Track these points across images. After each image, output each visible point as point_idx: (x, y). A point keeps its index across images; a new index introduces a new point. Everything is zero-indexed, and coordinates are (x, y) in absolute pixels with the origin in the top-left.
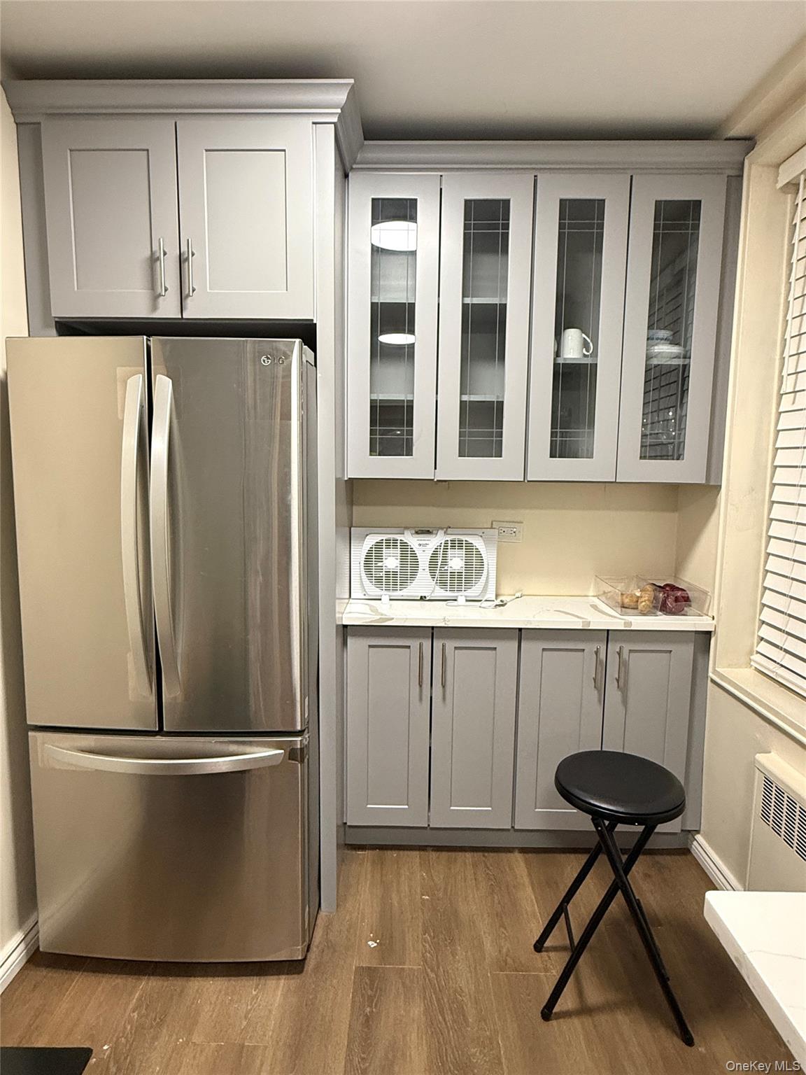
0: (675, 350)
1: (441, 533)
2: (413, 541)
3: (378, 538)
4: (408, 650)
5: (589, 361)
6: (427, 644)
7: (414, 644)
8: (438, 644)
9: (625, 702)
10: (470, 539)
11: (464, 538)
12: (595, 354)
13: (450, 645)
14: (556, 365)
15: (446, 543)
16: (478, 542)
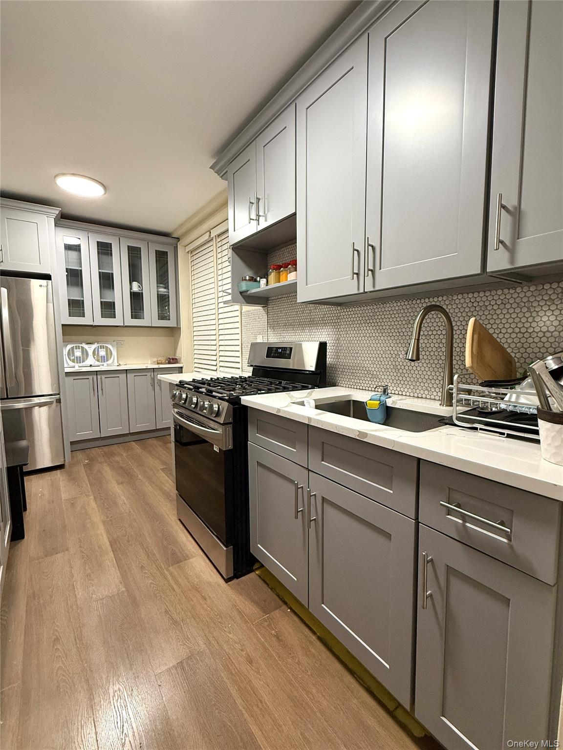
0: (165, 290)
1: (96, 344)
2: (86, 346)
3: (72, 346)
4: (88, 380)
5: (140, 292)
6: (95, 377)
7: (90, 377)
8: (99, 377)
9: (161, 389)
10: (107, 345)
11: (105, 345)
12: (142, 290)
13: (103, 377)
14: (131, 293)
15: (98, 346)
16: (110, 346)
